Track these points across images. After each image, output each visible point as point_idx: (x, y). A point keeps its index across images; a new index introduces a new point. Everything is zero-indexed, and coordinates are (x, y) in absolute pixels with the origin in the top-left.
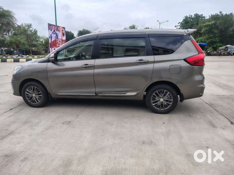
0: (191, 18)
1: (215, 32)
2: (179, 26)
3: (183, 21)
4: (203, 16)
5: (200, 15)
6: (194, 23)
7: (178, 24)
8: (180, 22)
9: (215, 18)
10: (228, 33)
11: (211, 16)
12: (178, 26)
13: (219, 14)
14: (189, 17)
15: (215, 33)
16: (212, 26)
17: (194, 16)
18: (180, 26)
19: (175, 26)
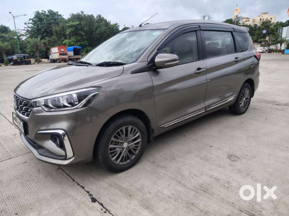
0: (44, 14)
1: (82, 34)
2: (31, 23)
3: (34, 18)
4: (59, 13)
5: (54, 11)
6: (51, 21)
7: (29, 20)
8: (31, 18)
9: (78, 17)
10: (94, 36)
11: (72, 15)
12: (29, 23)
13: (81, 14)
14: (42, 13)
15: (82, 36)
16: (77, 27)
17: (48, 13)
18: (33, 24)
19: (25, 24)
